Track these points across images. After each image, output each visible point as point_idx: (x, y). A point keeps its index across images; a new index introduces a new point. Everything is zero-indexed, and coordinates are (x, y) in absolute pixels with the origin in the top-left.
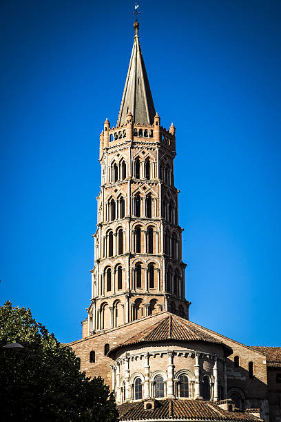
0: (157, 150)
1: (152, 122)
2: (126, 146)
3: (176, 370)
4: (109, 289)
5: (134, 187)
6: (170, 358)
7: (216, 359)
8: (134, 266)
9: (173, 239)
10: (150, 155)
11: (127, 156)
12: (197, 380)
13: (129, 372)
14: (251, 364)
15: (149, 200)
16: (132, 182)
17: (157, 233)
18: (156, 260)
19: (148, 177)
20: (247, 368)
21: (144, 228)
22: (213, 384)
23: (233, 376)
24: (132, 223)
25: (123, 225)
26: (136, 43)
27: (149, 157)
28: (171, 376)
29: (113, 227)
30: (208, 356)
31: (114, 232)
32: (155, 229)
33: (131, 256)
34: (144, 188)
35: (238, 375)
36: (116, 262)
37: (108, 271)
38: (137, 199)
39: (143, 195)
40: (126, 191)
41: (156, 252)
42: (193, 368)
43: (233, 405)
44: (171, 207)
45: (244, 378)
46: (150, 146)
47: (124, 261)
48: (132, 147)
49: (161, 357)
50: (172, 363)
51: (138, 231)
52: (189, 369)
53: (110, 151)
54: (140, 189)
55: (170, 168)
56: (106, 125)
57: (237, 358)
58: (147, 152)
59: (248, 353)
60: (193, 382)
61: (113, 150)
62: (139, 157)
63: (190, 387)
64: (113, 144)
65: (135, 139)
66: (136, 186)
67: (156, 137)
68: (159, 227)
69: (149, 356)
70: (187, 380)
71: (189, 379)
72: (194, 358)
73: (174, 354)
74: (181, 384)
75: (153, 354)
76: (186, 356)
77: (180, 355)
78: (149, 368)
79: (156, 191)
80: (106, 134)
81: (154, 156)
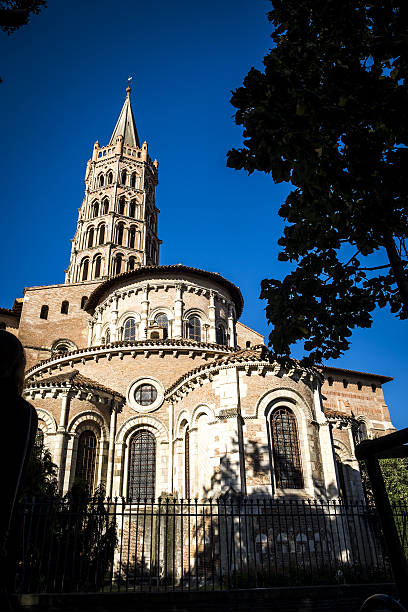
0: (144, 168)
2: (114, 160)
3: (186, 308)
4: (85, 278)
5: (120, 191)
6: (179, 292)
8: (114, 255)
10: (137, 171)
11: (115, 168)
12: (213, 324)
13: (117, 312)
14: (248, 344)
15: (133, 206)
16: (118, 186)
17: (140, 233)
18: (138, 255)
19: (133, 185)
22: (229, 336)
24: (115, 219)
25: (107, 221)
26: (128, 100)
27: (135, 173)
28: (179, 313)
29: (96, 223)
30: (224, 301)
32: (137, 229)
33: (113, 246)
34: (130, 194)
36: (96, 251)
37: (85, 262)
38: (122, 202)
39: (129, 199)
40: (112, 193)
41: (137, 247)
42: (207, 309)
46: (138, 164)
47: (105, 251)
48: (120, 161)
49: (166, 291)
50: (182, 298)
51: (120, 227)
52: (202, 309)
53: (97, 165)
54: (126, 194)
58: (134, 168)
59: (245, 332)
60: (207, 326)
61: (101, 163)
62: (126, 170)
63: (203, 332)
64: (101, 159)
65: (124, 155)
66: (122, 190)
67: (143, 158)
68: (141, 227)
69: (149, 289)
70: (198, 323)
71: (202, 322)
72: (208, 298)
73: (184, 288)
74: (191, 327)
75: (155, 287)
76: (199, 293)
77: (192, 291)
78: (148, 303)
79: (141, 199)
80: (95, 151)
81: (141, 172)
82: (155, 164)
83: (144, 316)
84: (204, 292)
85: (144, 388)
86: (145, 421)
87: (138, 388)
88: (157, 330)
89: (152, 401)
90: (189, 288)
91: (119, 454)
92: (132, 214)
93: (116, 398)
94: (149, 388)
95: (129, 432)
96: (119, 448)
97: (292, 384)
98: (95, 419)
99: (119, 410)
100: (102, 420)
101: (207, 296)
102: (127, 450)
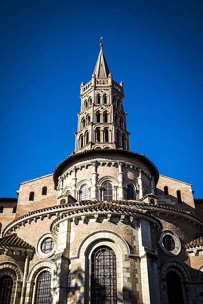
0: (110, 90)
1: (107, 77)
2: (91, 90)
3: (100, 177)
5: (95, 108)
6: (94, 168)
7: (140, 170)
9: (122, 137)
10: (106, 93)
11: (92, 95)
12: (120, 185)
14: (179, 193)
15: (105, 115)
16: (94, 105)
17: (111, 131)
18: (110, 146)
19: (105, 102)
20: (175, 196)
21: (102, 128)
22: (138, 192)
23: (164, 202)
24: (94, 126)
25: (89, 129)
26: (101, 51)
27: (105, 94)
28: (94, 182)
29: (83, 132)
30: (131, 167)
31: (84, 134)
32: (109, 129)
33: (93, 144)
34: (102, 108)
35: (169, 201)
38: (98, 115)
39: (102, 112)
40: (91, 111)
41: (110, 141)
42: (116, 175)
43: (155, 200)
44: (121, 121)
45: (174, 203)
46: (106, 88)
47: (88, 148)
48: (95, 90)
49: (87, 168)
50: (96, 171)
51: (98, 131)
52: (112, 176)
53: (83, 97)
54: (100, 109)
55: (120, 102)
56: (82, 85)
57: (166, 188)
58: (104, 91)
59: (175, 184)
60: (116, 187)
61: (85, 95)
62: (99, 94)
63: (114, 192)
64: (85, 92)
65: (97, 85)
66: (97, 107)
67: (110, 83)
68: (111, 128)
69: (76, 170)
70: (110, 186)
71: (113, 185)
72: (117, 167)
73: (97, 164)
74: (105, 190)
75: (80, 167)
76: (109, 165)
77: (104, 164)
78: (76, 179)
79: (110, 110)
80: (81, 88)
81: (109, 93)
82: (121, 85)
83: (74, 188)
84: (113, 163)
85: (47, 240)
86: (45, 264)
87: (43, 241)
88: (64, 198)
89: (51, 249)
90: (101, 163)
91: (28, 290)
92: (106, 120)
93: (28, 250)
94: (50, 240)
95: (36, 273)
96: (29, 285)
97: (112, 227)
98: (10, 267)
99: (31, 259)
100: (16, 266)
101: (116, 165)
102: (35, 286)
